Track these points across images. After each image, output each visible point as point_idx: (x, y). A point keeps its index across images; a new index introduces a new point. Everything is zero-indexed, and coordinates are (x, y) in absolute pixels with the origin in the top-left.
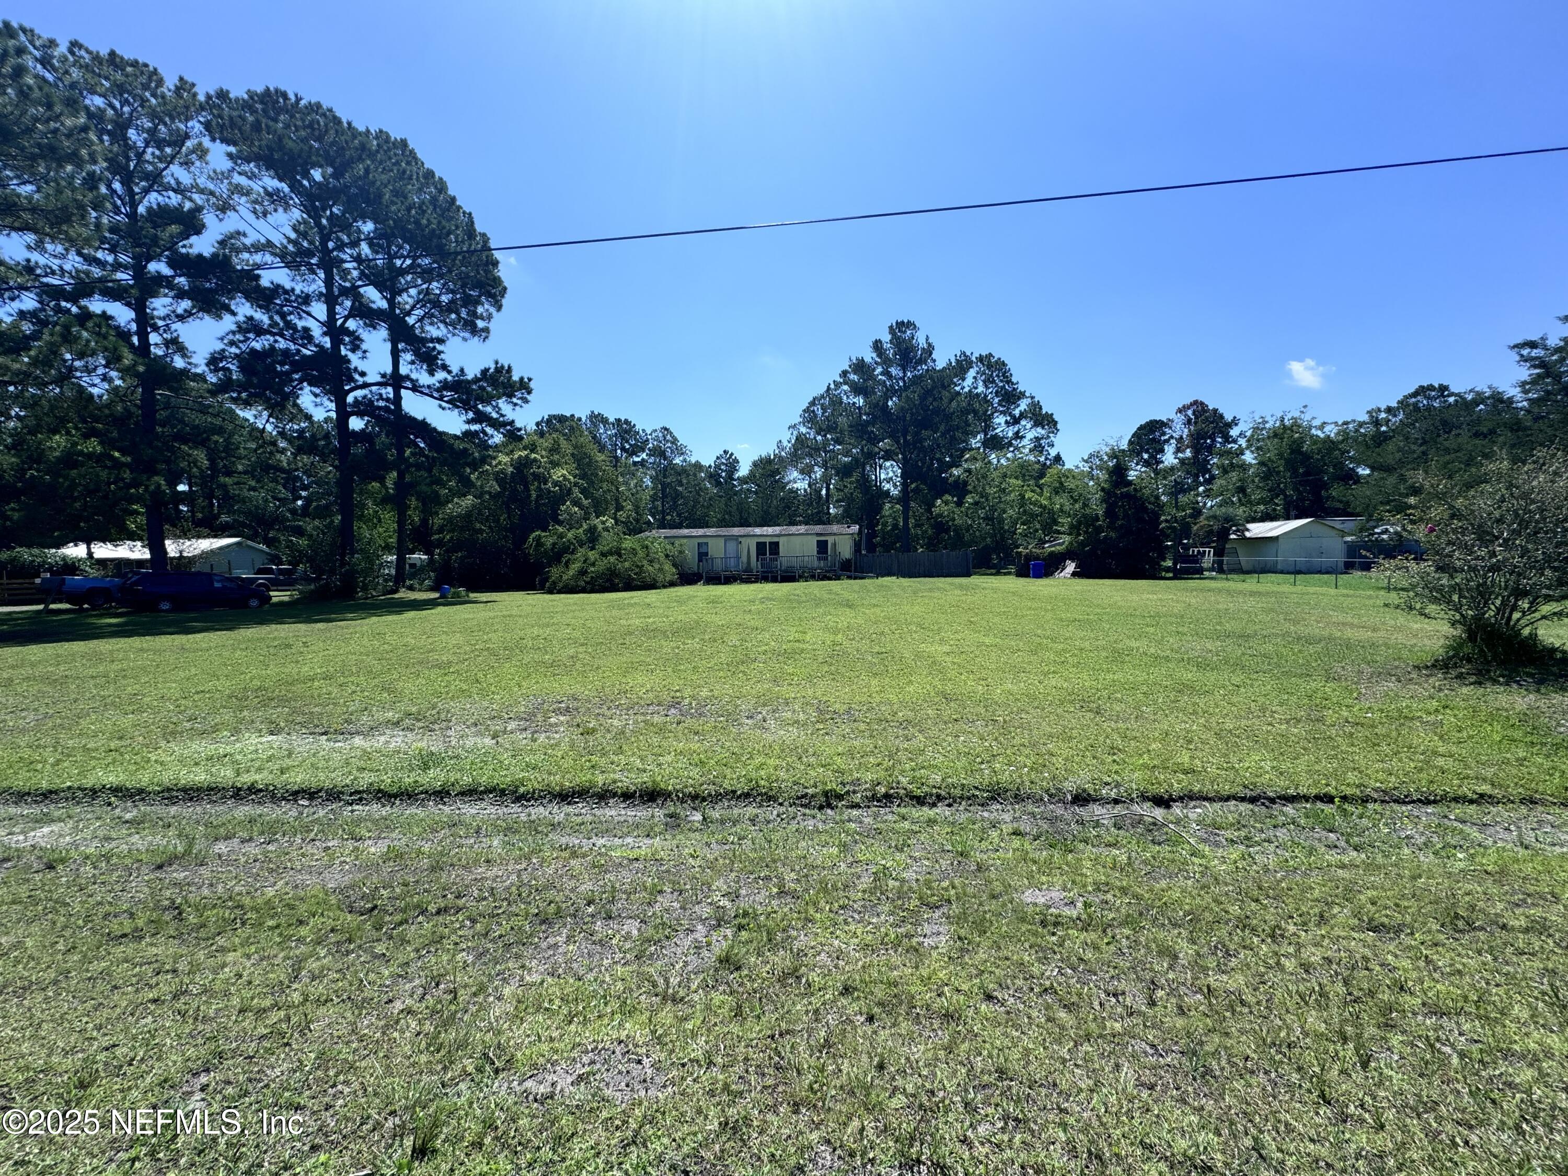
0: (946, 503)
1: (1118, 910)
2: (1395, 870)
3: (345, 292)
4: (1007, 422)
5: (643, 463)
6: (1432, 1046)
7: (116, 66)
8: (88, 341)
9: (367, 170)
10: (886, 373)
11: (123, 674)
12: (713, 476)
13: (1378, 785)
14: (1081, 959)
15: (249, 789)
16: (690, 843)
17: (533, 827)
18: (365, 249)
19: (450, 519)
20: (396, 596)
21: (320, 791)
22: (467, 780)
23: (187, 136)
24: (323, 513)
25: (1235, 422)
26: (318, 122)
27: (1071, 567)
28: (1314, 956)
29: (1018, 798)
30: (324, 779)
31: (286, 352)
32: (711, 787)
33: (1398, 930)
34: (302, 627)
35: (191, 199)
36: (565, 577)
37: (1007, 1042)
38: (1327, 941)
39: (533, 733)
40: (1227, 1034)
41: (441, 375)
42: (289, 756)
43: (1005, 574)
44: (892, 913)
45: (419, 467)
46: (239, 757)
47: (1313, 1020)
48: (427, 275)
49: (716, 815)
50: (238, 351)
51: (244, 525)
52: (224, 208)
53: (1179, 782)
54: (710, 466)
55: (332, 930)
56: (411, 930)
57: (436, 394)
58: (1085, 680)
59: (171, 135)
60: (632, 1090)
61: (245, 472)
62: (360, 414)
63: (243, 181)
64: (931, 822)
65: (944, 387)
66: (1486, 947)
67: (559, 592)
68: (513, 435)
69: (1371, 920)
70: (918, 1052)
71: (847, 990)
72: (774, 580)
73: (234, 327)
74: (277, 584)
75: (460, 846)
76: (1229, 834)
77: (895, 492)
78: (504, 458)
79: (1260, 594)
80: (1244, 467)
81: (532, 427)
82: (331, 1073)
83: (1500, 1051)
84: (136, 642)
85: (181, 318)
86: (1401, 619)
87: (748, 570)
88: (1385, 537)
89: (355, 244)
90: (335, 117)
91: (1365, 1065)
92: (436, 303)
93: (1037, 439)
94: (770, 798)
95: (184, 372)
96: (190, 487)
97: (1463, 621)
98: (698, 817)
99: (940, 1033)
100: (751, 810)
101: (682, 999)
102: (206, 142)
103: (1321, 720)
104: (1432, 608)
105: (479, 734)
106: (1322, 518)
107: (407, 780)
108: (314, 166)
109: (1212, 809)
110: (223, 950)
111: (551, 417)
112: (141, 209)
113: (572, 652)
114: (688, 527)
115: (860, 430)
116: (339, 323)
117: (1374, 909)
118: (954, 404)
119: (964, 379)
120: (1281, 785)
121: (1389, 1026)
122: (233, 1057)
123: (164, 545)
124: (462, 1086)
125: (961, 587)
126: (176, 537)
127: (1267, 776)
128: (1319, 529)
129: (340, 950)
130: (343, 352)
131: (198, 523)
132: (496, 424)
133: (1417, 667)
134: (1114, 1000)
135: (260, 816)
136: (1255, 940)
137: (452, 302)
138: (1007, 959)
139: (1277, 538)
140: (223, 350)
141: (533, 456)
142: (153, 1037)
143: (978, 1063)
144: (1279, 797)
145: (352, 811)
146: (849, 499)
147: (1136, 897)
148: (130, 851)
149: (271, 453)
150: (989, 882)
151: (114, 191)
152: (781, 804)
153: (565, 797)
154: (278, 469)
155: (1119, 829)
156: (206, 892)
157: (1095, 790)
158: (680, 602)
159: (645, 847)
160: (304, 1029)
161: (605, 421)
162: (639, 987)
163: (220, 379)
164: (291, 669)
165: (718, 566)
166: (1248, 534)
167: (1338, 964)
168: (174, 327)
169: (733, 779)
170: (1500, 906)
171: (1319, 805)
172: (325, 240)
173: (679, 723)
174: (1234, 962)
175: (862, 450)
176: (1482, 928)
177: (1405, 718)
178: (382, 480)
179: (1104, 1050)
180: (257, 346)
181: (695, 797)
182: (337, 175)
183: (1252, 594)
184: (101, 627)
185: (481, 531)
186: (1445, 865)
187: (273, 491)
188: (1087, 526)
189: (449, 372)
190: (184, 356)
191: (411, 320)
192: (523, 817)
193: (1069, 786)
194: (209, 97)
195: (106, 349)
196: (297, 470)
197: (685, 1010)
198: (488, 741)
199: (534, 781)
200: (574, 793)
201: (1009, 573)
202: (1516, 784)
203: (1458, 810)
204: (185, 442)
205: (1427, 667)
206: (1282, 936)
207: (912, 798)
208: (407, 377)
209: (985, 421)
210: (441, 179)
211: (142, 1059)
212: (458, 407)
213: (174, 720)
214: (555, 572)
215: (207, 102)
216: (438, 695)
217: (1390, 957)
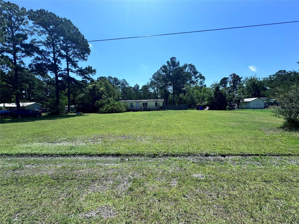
0: (182, 95)
1: (212, 178)
2: (270, 170)
3: (57, 51)
4: (195, 78)
5: (119, 87)
6: (275, 206)
7: (9, 5)
8: (3, 61)
9: (62, 26)
10: (170, 68)
11: (9, 130)
12: (134, 89)
13: (268, 152)
14: (204, 188)
15: (34, 154)
16: (126, 165)
17: (93, 162)
18: (61, 42)
19: (79, 98)
20: (68, 114)
21: (49, 154)
22: (80, 152)
23: (24, 19)
24: (53, 97)
25: (242, 78)
26: (52, 16)
27: (208, 108)
28: (252, 187)
29: (194, 155)
30: (50, 152)
31: (45, 64)
32: (130, 153)
33: (270, 182)
34: (48, 120)
35: (25, 32)
36: (103, 110)
37: (187, 205)
38: (255, 184)
39: (94, 142)
40: (233, 204)
41: (77, 69)
42: (43, 147)
43: (194, 109)
44: (166, 179)
45: (72, 87)
46: (32, 147)
47: (251, 201)
48: (74, 48)
49: (131, 159)
50: (35, 64)
51: (36, 100)
52: (32, 34)
53: (227, 152)
54: (133, 87)
55: (49, 183)
56: (65, 183)
57: (76, 72)
58: (209, 131)
59: (21, 19)
60: (108, 216)
61: (37, 89)
62: (60, 77)
63: (36, 28)
64: (176, 160)
65: (182, 71)
66: (288, 185)
67: (102, 113)
68: (92, 81)
69: (265, 180)
70: (169, 208)
71: (155, 195)
72: (146, 111)
73: (34, 59)
74: (43, 112)
75: (78, 166)
76: (237, 162)
77: (172, 92)
78: (90, 86)
79: (246, 113)
80: (243, 87)
81: (96, 79)
82: (45, 213)
83: (289, 207)
84: (13, 124)
85: (23, 57)
86: (275, 118)
87: (141, 109)
88: (272, 101)
89: (59, 41)
90: (55, 15)
91: (261, 210)
92: (76, 54)
93: (201, 81)
94: (142, 155)
95: (24, 68)
96: (25, 92)
97: (287, 118)
98: (127, 159)
99: (173, 204)
100: (138, 158)
101: (120, 197)
102: (28, 20)
103: (257, 139)
104: (280, 116)
105: (83, 143)
106: (259, 97)
107: (67, 152)
108: (51, 25)
109: (234, 157)
110: (25, 187)
111: (100, 77)
112: (14, 34)
113: (103, 126)
114: (129, 100)
115: (164, 80)
116: (56, 58)
117: (265, 177)
118: (184, 74)
119: (186, 69)
120: (248, 152)
121: (267, 202)
122: (25, 210)
123: (19, 104)
124: (72, 215)
125: (185, 112)
126: (22, 102)
127: (245, 150)
128: (259, 100)
129: (50, 187)
130: (57, 64)
131: (27, 99)
132: (89, 79)
133: (277, 128)
134: (210, 197)
135: (36, 160)
136: (240, 184)
137: (80, 53)
138: (189, 188)
139: (250, 101)
140: (32, 63)
141: (96, 85)
142: (8, 205)
143: (181, 210)
144: (248, 155)
145: (55, 158)
146: (162, 94)
147: (217, 175)
148: (8, 167)
149: (42, 85)
150: (186, 172)
151: (9, 30)
152: (145, 157)
153: (100, 155)
154: (43, 88)
155: (214, 161)
156: (23, 175)
157: (210, 153)
158: (126, 115)
159: (116, 165)
160: (40, 204)
161: (111, 78)
162: (112, 195)
163: (31, 69)
164: (45, 129)
165: (135, 108)
166: (244, 101)
167: (257, 189)
168: (21, 59)
169: (135, 151)
170: (291, 177)
171: (256, 156)
172: (53, 40)
173: (124, 140)
174: (236, 189)
175: (165, 84)
176: (287, 181)
177: (275, 138)
178: (65, 90)
179: (207, 207)
180: (39, 62)
181: (127, 155)
182: (56, 27)
183: (245, 113)
184: (6, 121)
185: (86, 101)
186: (281, 168)
187: (43, 92)
188: (211, 99)
189: (79, 68)
190: (24, 65)
191: (71, 57)
192: (91, 160)
193: (204, 153)
194: (29, 11)
195: (7, 63)
196: (47, 88)
197: (120, 199)
198: (85, 144)
199: (94, 152)
200: (102, 155)
201: (195, 109)
202: (297, 152)
203: (284, 157)
204: (24, 82)
205: (279, 128)
206: (246, 183)
207: (172, 155)
208: (70, 69)
209: (190, 78)
210: (77, 28)
211: (6, 210)
212: (81, 75)
213: (19, 140)
214: (101, 109)
215: (28, 12)
216: (75, 134)
217: (268, 187)
